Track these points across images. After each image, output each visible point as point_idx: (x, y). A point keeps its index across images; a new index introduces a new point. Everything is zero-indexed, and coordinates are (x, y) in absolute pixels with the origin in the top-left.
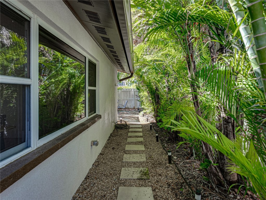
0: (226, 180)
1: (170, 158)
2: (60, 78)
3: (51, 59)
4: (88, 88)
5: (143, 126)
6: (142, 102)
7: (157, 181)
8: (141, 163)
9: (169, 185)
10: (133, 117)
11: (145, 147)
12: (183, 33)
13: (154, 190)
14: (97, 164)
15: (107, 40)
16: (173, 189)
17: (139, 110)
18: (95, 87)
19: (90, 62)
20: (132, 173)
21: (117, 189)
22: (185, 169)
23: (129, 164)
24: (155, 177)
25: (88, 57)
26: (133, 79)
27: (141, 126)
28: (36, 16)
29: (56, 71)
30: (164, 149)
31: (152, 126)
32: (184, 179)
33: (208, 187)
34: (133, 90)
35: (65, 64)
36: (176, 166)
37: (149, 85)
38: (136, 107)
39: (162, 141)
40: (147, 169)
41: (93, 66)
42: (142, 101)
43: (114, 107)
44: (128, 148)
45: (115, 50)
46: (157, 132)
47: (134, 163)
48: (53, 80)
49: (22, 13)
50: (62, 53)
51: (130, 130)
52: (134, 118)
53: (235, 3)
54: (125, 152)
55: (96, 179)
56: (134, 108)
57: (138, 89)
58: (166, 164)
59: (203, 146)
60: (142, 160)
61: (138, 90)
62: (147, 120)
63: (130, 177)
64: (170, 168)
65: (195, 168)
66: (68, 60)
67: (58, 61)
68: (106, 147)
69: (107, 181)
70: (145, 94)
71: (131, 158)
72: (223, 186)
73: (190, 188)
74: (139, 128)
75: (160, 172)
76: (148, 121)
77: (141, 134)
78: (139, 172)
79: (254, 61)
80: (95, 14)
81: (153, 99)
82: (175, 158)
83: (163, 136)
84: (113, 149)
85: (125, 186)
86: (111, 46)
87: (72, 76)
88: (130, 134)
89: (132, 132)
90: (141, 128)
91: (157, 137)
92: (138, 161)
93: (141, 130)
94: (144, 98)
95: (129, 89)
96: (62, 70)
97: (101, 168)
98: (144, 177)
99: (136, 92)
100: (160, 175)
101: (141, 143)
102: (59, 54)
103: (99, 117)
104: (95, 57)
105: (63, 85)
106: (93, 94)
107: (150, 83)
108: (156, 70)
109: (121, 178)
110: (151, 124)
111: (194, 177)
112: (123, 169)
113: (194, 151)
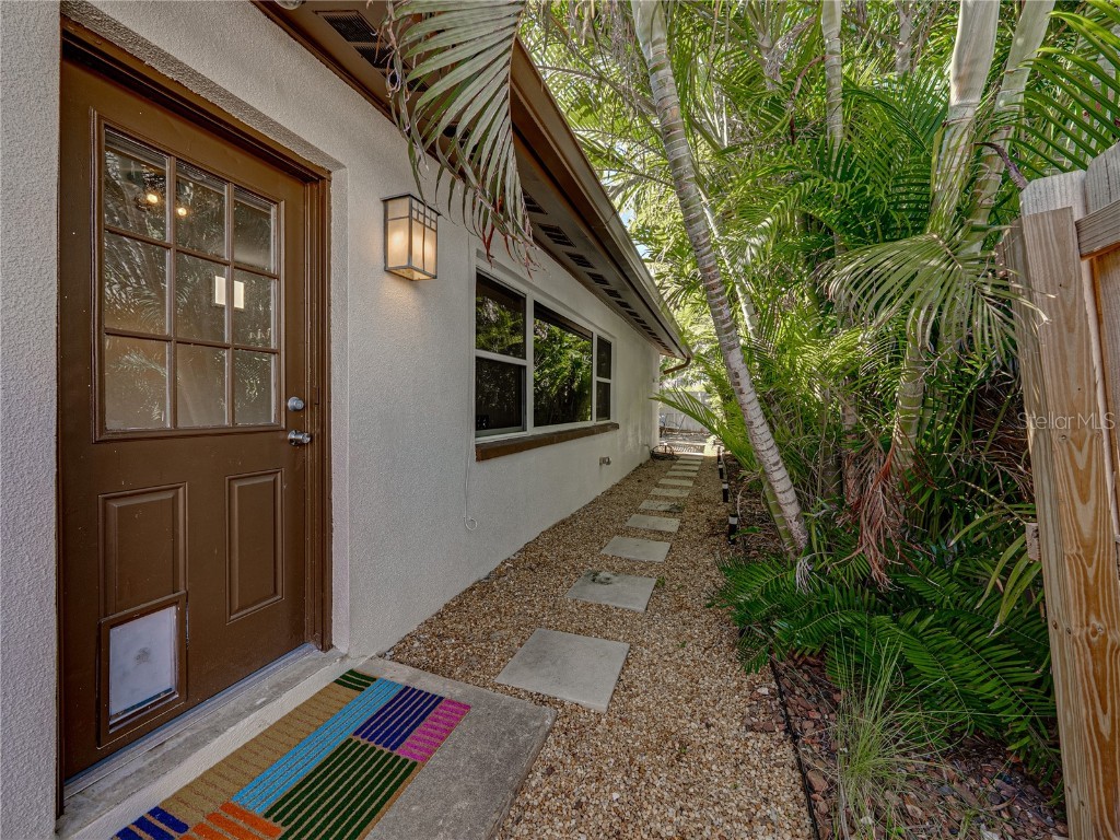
2: (558, 367)
3: (545, 336)
4: (596, 379)
13: (683, 522)
15: (625, 305)
18: (610, 378)
19: (600, 340)
20: (657, 505)
23: (657, 498)
25: (596, 333)
29: (552, 357)
35: (566, 344)
41: (605, 347)
45: (649, 325)
48: (547, 371)
50: (561, 328)
63: (653, 508)
66: (570, 337)
67: (555, 339)
78: (670, 505)
80: (581, 257)
87: (577, 364)
96: (561, 354)
98: (675, 510)
102: (556, 330)
103: (615, 425)
104: (607, 331)
105: (562, 379)
106: (605, 390)
112: (645, 501)
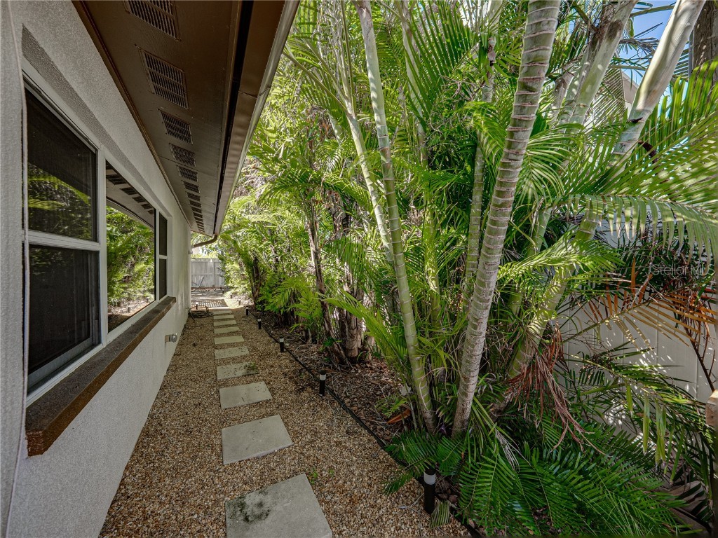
0: (348, 357)
1: (282, 345)
4: (158, 256)
5: (234, 312)
6: (228, 279)
7: (270, 374)
8: (244, 357)
9: (286, 375)
10: (214, 300)
11: (244, 337)
12: (308, 197)
13: (268, 384)
14: (173, 368)
16: (291, 378)
17: (224, 290)
18: (166, 255)
19: (161, 218)
20: (233, 370)
21: (218, 392)
22: (302, 355)
23: (225, 362)
24: (267, 370)
25: (159, 210)
26: (214, 245)
27: (230, 312)
28: (103, 146)
30: (271, 336)
31: (248, 310)
32: (303, 365)
33: (330, 368)
34: (211, 261)
36: (291, 353)
37: (243, 255)
38: (216, 286)
39: (266, 327)
40: (252, 363)
41: (164, 222)
42: (229, 277)
43: (188, 287)
44: (217, 341)
46: (257, 317)
47: (233, 359)
49: (89, 142)
51: (215, 318)
52: (216, 301)
53: (371, 183)
54: (216, 347)
55: (180, 387)
56: (213, 287)
57: (222, 259)
58: (277, 353)
59: (326, 324)
60: (243, 354)
61: (220, 261)
62: (238, 302)
63: (232, 375)
64: (284, 357)
65: (313, 352)
68: (181, 345)
69: (198, 386)
70: (233, 266)
71: (227, 354)
72: (345, 363)
73: (311, 373)
74: (229, 314)
75: (271, 363)
76: (240, 304)
77: (234, 322)
78: (243, 367)
79: (385, 237)
81: (249, 273)
82: (287, 344)
83: (267, 321)
84: (194, 345)
85: (227, 386)
86: (197, 196)
88: (216, 324)
89: (219, 320)
90: (232, 314)
91: (259, 323)
92: (239, 355)
93: (232, 316)
94: (232, 273)
95: (205, 259)
97: (183, 373)
98: (252, 372)
99: (216, 264)
100: (272, 366)
101: (236, 333)
103: (174, 300)
104: (168, 209)
107: (246, 251)
108: (257, 233)
109: (218, 379)
110: (247, 308)
111: (313, 361)
112: (218, 368)
113: (310, 334)
